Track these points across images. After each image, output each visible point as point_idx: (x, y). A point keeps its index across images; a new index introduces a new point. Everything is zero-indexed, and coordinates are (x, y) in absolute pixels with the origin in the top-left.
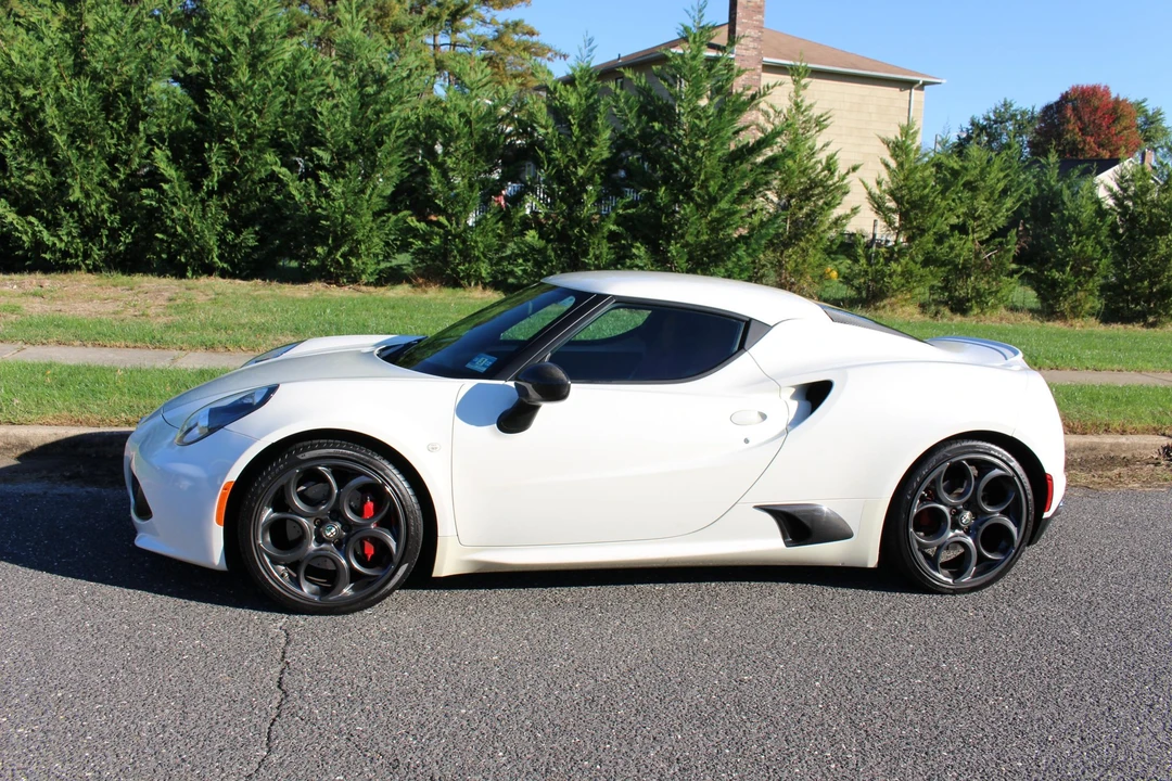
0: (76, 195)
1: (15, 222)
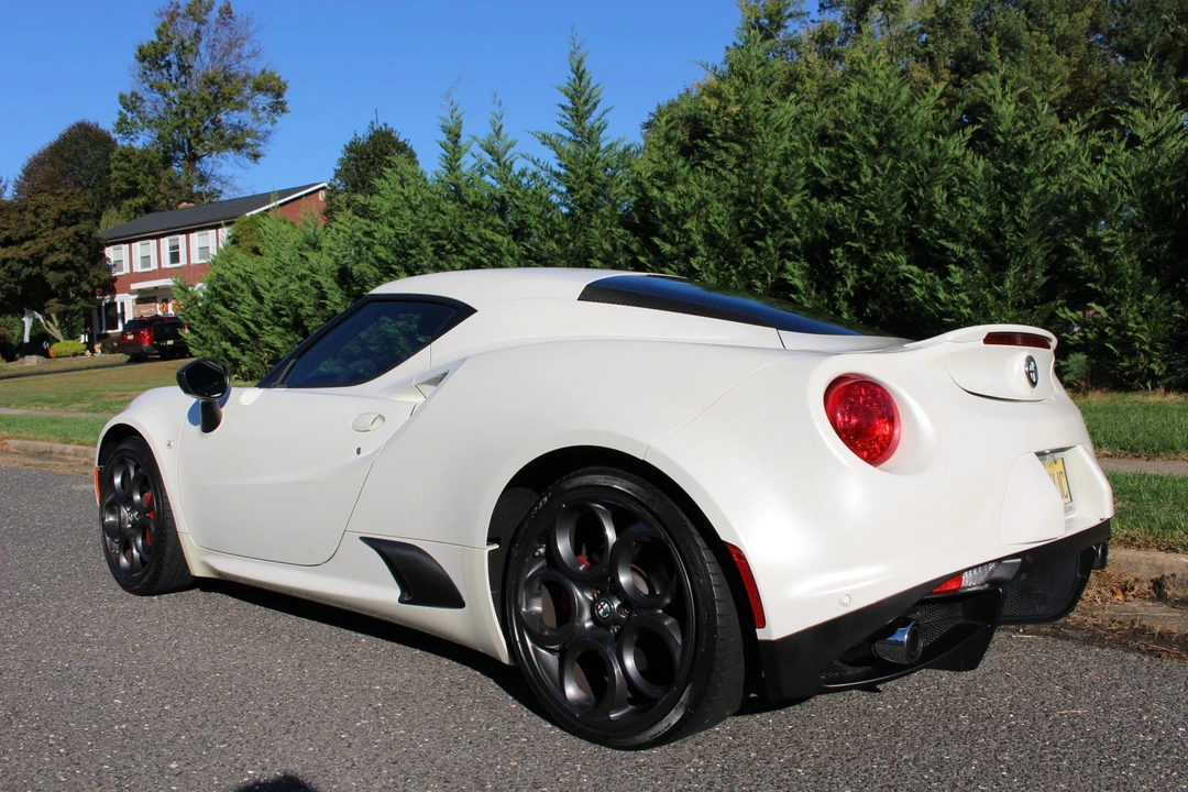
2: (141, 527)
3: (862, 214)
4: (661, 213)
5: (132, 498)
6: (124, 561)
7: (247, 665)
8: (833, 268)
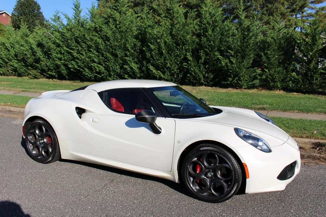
0: (169, 65)
1: (155, 72)
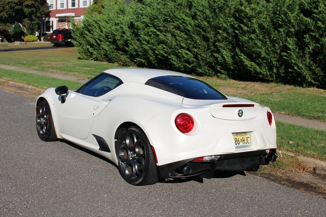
0: (264, 55)
2: (46, 124)
3: (316, 23)
4: (244, 15)
5: (44, 116)
6: (41, 132)
7: (65, 160)
8: (305, 42)
